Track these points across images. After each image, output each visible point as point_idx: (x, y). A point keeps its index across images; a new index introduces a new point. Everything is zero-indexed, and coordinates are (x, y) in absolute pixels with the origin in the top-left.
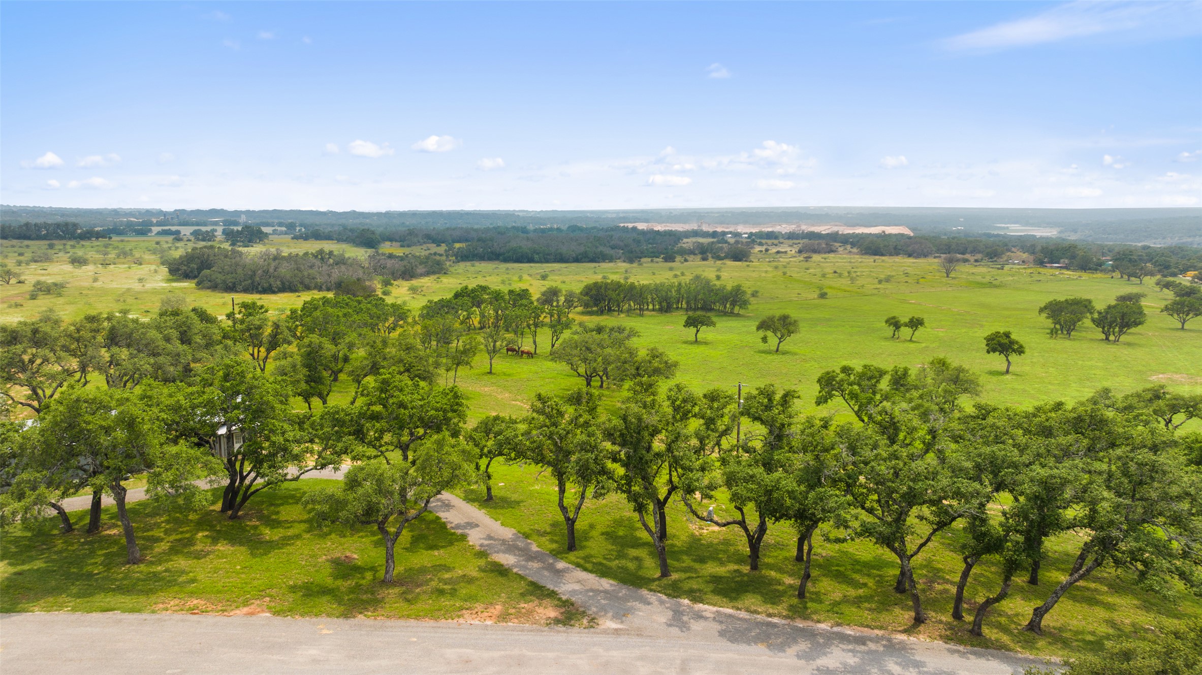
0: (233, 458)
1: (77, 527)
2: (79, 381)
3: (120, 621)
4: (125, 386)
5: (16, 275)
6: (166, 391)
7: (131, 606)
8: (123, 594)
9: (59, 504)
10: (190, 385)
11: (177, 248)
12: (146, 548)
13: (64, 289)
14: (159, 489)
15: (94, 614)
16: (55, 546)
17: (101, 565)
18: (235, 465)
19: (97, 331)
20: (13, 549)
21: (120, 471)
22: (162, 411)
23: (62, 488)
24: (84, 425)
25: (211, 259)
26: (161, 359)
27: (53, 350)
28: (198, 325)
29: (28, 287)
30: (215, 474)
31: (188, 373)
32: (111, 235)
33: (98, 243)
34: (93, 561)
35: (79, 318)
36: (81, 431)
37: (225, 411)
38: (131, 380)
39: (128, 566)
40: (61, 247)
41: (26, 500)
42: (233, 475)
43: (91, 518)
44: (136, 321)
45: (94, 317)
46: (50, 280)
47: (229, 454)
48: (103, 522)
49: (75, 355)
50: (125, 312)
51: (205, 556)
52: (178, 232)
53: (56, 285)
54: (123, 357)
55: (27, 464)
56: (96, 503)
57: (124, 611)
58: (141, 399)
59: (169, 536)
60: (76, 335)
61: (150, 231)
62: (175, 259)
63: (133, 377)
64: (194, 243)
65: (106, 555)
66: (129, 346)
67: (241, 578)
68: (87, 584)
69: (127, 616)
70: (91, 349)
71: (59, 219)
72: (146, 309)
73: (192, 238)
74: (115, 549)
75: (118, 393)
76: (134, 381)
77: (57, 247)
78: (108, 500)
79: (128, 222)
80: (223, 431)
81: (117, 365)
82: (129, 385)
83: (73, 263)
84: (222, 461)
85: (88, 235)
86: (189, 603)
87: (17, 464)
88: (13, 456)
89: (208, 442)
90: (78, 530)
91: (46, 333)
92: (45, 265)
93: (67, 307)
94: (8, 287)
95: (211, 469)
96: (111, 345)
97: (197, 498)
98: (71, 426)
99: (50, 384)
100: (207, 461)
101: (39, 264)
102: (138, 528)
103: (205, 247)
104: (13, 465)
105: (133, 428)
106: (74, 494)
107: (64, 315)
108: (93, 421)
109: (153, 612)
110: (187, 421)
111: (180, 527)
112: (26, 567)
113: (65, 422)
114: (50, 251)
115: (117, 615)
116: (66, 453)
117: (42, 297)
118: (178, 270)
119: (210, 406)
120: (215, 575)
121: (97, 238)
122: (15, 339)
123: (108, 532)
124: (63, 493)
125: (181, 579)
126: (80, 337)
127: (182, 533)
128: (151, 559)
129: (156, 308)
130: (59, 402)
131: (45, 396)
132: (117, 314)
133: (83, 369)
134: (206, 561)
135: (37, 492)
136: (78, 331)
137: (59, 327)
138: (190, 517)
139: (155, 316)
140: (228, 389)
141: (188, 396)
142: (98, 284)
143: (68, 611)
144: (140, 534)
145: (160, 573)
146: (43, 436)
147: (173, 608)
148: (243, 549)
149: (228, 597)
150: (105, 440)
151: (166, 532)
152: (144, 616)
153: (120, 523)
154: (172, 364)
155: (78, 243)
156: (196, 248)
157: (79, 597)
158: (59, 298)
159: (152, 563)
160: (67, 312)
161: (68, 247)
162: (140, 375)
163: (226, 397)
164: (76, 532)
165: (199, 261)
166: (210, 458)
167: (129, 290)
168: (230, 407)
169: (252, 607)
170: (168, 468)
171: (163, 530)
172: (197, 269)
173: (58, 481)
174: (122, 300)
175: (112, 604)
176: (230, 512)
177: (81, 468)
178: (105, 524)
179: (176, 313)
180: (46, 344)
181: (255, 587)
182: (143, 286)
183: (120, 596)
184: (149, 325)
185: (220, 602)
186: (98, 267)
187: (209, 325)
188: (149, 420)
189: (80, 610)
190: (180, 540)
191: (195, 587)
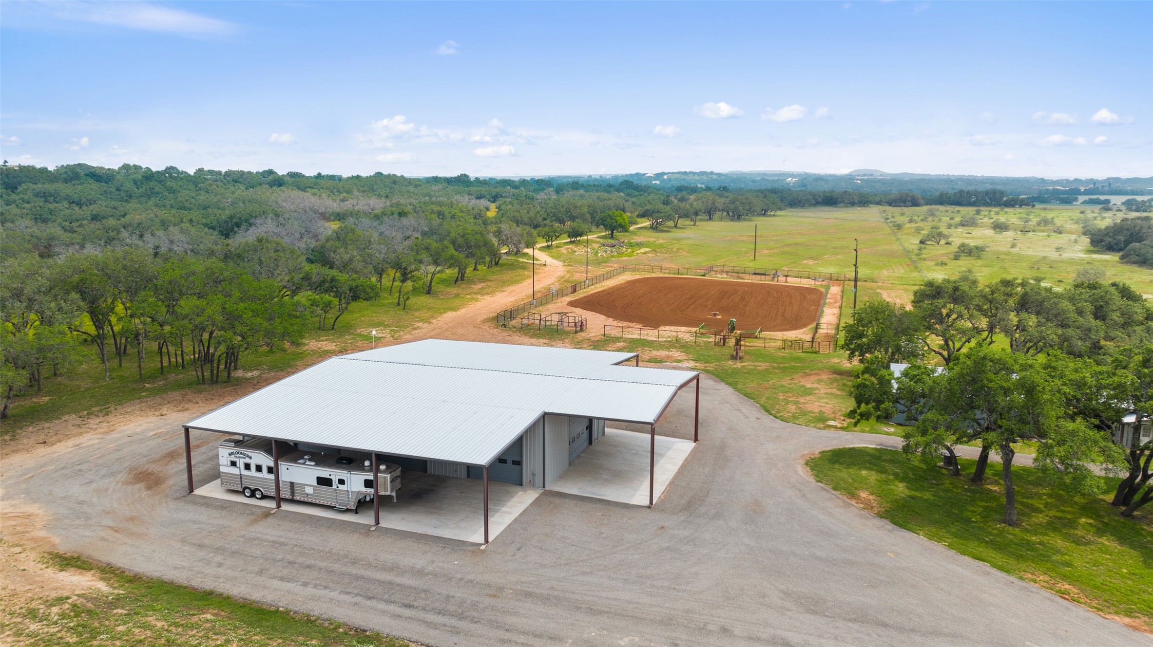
0: (1138, 452)
1: (963, 473)
2: (985, 339)
3: (988, 574)
4: (1027, 351)
5: (946, 237)
6: (1071, 365)
7: (1000, 563)
8: (995, 549)
9: (952, 448)
10: (1098, 363)
11: (1104, 218)
12: (1023, 514)
13: (984, 253)
14: (1048, 461)
15: (966, 558)
16: (943, 484)
17: (979, 515)
18: (1139, 460)
19: (1010, 295)
20: (911, 475)
21: (1012, 433)
22: (1065, 384)
23: (957, 435)
24: (986, 382)
25: (1143, 231)
26: (1070, 332)
27: (967, 308)
28: (1118, 301)
29: (954, 248)
30: (1113, 462)
31: (1097, 351)
32: (1035, 203)
33: (1021, 211)
34: (972, 508)
35: (995, 281)
36: (982, 387)
37: (1137, 399)
38: (1035, 347)
39: (1003, 525)
40: (987, 213)
41: (927, 436)
42: (1135, 470)
43: (977, 469)
44: (1049, 290)
45: (1009, 282)
46: (972, 243)
47: (1133, 446)
48: (987, 476)
49: (986, 315)
50: (1038, 280)
51: (1086, 544)
52: (1107, 202)
53: (977, 248)
54: (1031, 324)
55: (933, 406)
56: (984, 457)
57: (994, 566)
58: (1045, 368)
59: (1049, 510)
60: (990, 297)
61: (1076, 199)
62: (1100, 230)
63: (1039, 345)
64: (1125, 214)
65: (985, 508)
66: (1038, 313)
67: (1126, 583)
68: (965, 528)
69: (994, 571)
70: (1001, 311)
71: (989, 187)
72: (1060, 278)
73: (1124, 208)
74: (994, 505)
75: (1021, 358)
76: (1037, 348)
77: (983, 213)
78: (995, 457)
79: (1054, 190)
80: (1130, 419)
81: (1023, 330)
82: (1032, 351)
83: (995, 229)
84: (1124, 451)
85: (1012, 203)
86: (1060, 585)
87: (925, 404)
88: (923, 396)
89: (1109, 427)
90: (964, 476)
91: (964, 292)
92: (970, 229)
93: (984, 269)
94: (938, 247)
95: (1109, 456)
96: (1021, 310)
97: (1088, 482)
98: (974, 381)
99: (960, 339)
100: (1105, 446)
101: (966, 228)
102: (1018, 492)
103: (1139, 218)
104: (922, 403)
105: (1032, 396)
106: (967, 442)
107: (980, 276)
108: (996, 381)
109: (1021, 578)
110: (1090, 400)
111: (1062, 506)
112: (918, 494)
113: (970, 376)
114: (976, 216)
115: (986, 567)
116: (966, 404)
117: (964, 258)
118: (1102, 241)
119: (1120, 391)
120: (1094, 568)
121: (1021, 206)
122: (939, 293)
123: (989, 487)
124: (958, 439)
125: (1054, 558)
126: (993, 299)
127: (1063, 511)
128: (1027, 526)
129: (1070, 277)
130: (967, 356)
131: (954, 348)
132: (1032, 282)
133: (991, 329)
134: (1086, 550)
135: (937, 432)
136: (993, 293)
137: (976, 287)
138: (1076, 499)
139: (1068, 287)
140: (1145, 375)
141: (1095, 374)
142: (1015, 250)
143: (945, 545)
144: (1019, 499)
145: (1034, 543)
146: (949, 384)
147: (1043, 584)
148: (1134, 553)
149: (1107, 597)
150: (1002, 400)
151: (1046, 505)
152: (1012, 578)
153: (1002, 482)
154: (1081, 339)
155: (1002, 210)
156: (1127, 219)
157: (956, 537)
158: (978, 261)
159: (1027, 531)
160: (983, 274)
161: (993, 213)
162: (1045, 344)
163: (1141, 384)
164: (962, 478)
165: (1128, 233)
166: (1111, 445)
167: (1044, 258)
168: (1145, 396)
169: (1137, 621)
170: (1061, 443)
171: (1043, 502)
172: (1125, 241)
173: (956, 427)
174: (1036, 267)
175: (984, 555)
176: (1123, 508)
177: (976, 421)
178: (988, 478)
179: (1093, 286)
180: (963, 302)
181: (1144, 601)
182: (1060, 255)
183: (991, 550)
184: (1062, 295)
185: (1096, 598)
186: (1017, 234)
187: (1130, 303)
188: (1050, 391)
189: (955, 549)
190: (1060, 518)
191: (1070, 572)
